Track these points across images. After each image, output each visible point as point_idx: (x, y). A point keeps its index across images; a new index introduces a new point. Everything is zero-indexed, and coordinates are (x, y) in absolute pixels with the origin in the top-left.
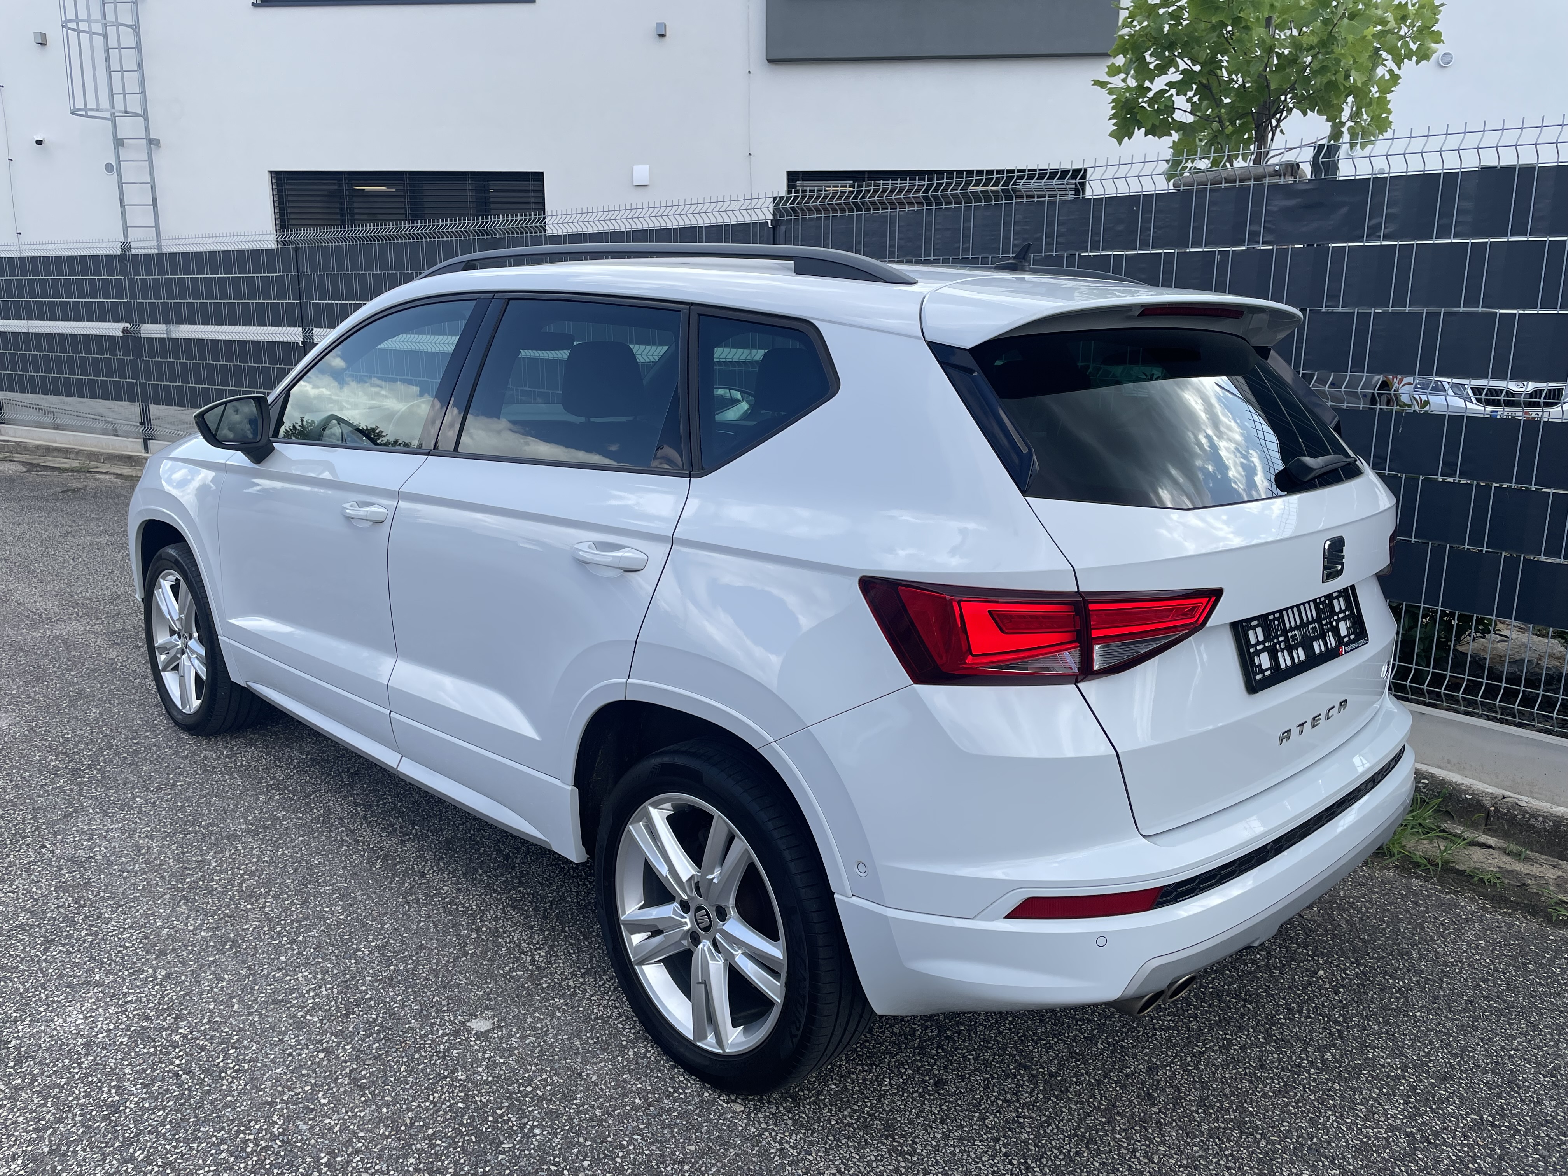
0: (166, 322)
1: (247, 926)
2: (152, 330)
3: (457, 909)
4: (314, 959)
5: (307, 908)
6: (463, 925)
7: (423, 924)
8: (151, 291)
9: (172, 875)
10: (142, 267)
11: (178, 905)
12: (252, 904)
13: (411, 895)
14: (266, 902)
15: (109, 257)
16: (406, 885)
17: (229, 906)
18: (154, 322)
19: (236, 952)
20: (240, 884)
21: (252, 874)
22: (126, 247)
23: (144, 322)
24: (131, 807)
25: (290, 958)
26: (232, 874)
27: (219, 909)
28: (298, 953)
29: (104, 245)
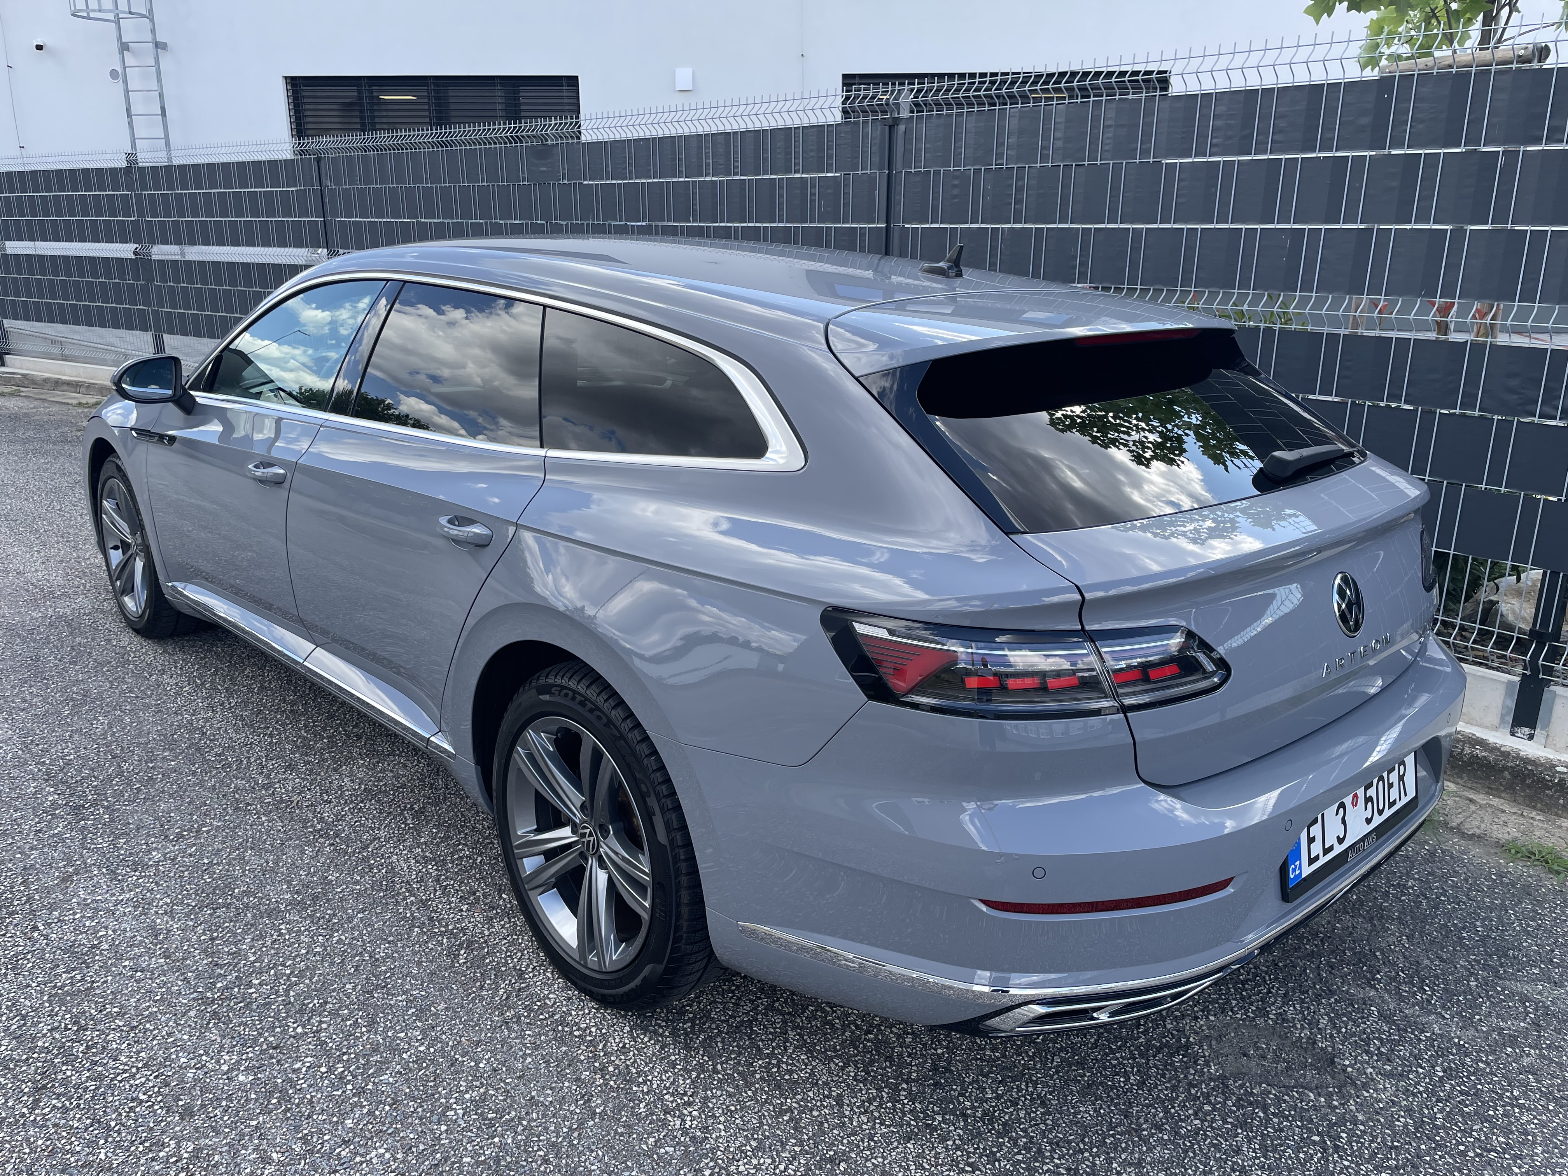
0: (178, 242)
1: (298, 1065)
2: (162, 252)
3: (571, 1033)
4: (391, 1124)
5: (376, 1033)
6: (582, 1062)
7: (529, 1060)
8: (160, 208)
9: (198, 977)
10: (150, 180)
11: (208, 1029)
12: (304, 1027)
13: (509, 1008)
14: (321, 1022)
15: (113, 171)
16: (501, 993)
17: (274, 1028)
18: (165, 242)
19: (288, 1110)
20: (287, 991)
21: (301, 974)
22: (131, 158)
23: (153, 242)
24: (145, 867)
25: (360, 1120)
26: (275, 975)
27: (260, 1034)
28: (370, 1113)
29: (108, 157)
